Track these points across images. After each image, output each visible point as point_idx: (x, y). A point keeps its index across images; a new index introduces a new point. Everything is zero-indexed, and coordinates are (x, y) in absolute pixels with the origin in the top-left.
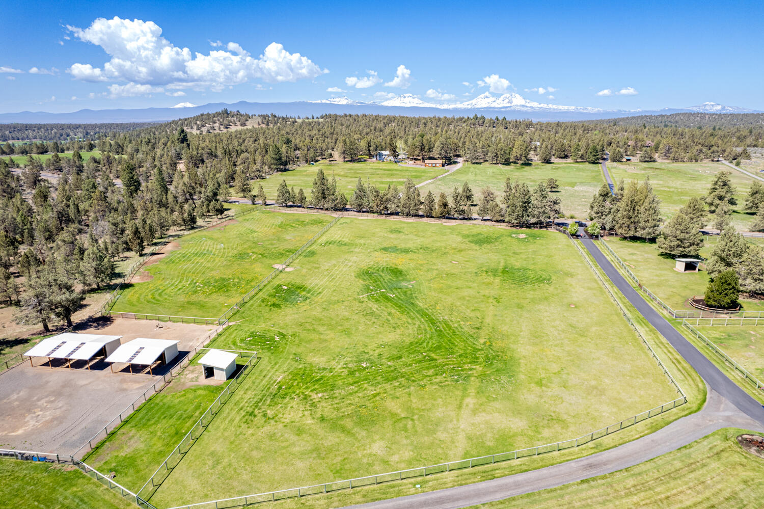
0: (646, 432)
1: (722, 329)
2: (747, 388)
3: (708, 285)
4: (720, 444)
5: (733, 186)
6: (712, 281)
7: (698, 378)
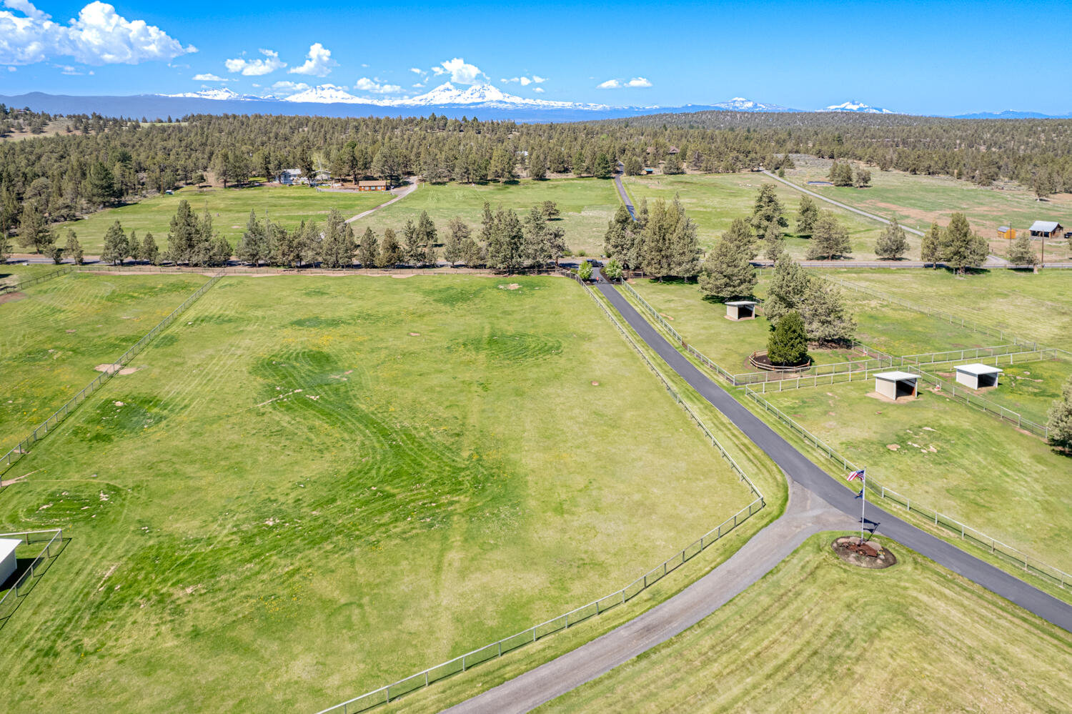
0: (718, 560)
1: (793, 394)
2: (834, 472)
3: (769, 335)
4: (812, 558)
5: (780, 203)
6: (773, 329)
7: (774, 468)
